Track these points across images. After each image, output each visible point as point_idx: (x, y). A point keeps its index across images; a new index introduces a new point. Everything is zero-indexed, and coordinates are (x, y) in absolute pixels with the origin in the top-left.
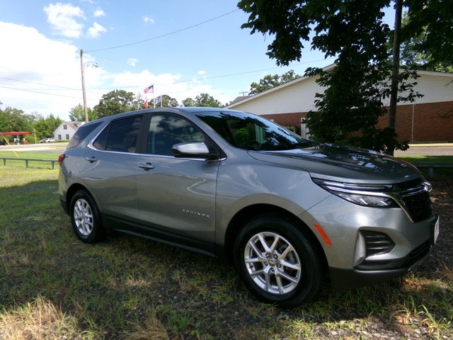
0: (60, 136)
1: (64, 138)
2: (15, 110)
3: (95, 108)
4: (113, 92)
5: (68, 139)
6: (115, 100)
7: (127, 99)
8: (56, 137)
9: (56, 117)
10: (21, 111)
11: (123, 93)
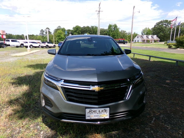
0: (135, 41)
1: (137, 42)
2: (124, 31)
3: (152, 29)
4: (162, 21)
5: (138, 42)
6: (162, 25)
7: (168, 24)
8: (134, 41)
9: (136, 33)
10: (125, 31)
11: (166, 21)
